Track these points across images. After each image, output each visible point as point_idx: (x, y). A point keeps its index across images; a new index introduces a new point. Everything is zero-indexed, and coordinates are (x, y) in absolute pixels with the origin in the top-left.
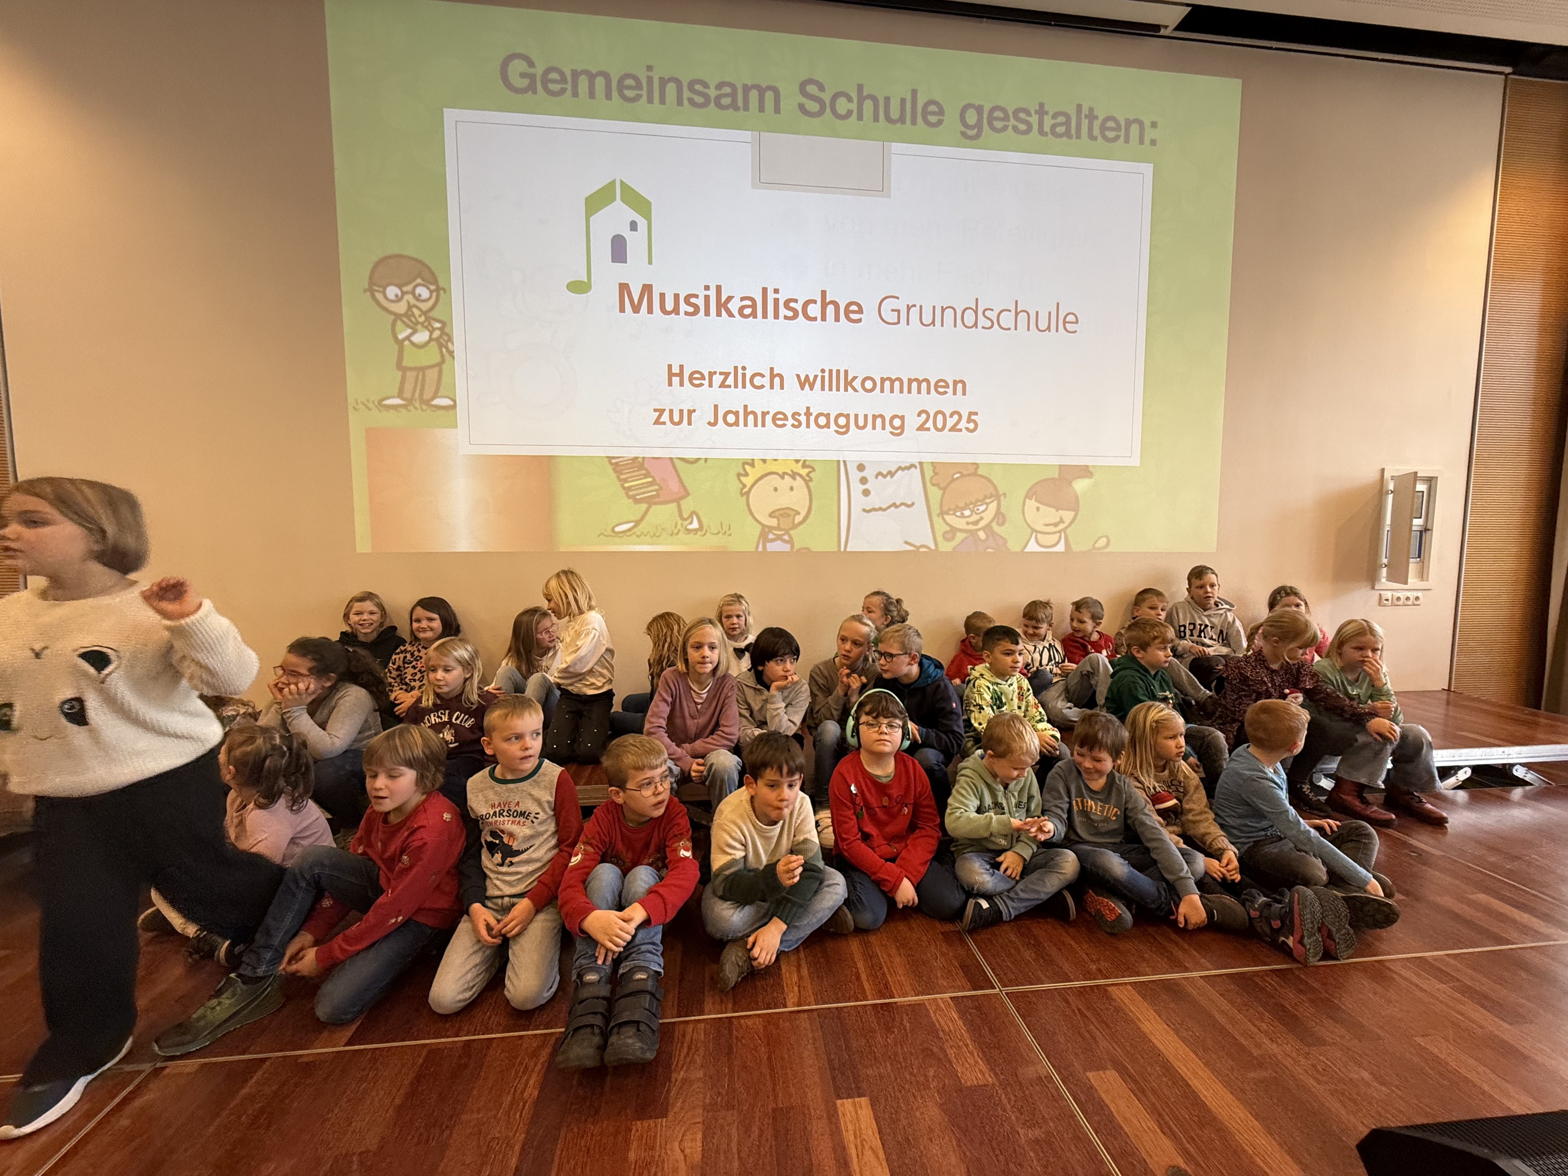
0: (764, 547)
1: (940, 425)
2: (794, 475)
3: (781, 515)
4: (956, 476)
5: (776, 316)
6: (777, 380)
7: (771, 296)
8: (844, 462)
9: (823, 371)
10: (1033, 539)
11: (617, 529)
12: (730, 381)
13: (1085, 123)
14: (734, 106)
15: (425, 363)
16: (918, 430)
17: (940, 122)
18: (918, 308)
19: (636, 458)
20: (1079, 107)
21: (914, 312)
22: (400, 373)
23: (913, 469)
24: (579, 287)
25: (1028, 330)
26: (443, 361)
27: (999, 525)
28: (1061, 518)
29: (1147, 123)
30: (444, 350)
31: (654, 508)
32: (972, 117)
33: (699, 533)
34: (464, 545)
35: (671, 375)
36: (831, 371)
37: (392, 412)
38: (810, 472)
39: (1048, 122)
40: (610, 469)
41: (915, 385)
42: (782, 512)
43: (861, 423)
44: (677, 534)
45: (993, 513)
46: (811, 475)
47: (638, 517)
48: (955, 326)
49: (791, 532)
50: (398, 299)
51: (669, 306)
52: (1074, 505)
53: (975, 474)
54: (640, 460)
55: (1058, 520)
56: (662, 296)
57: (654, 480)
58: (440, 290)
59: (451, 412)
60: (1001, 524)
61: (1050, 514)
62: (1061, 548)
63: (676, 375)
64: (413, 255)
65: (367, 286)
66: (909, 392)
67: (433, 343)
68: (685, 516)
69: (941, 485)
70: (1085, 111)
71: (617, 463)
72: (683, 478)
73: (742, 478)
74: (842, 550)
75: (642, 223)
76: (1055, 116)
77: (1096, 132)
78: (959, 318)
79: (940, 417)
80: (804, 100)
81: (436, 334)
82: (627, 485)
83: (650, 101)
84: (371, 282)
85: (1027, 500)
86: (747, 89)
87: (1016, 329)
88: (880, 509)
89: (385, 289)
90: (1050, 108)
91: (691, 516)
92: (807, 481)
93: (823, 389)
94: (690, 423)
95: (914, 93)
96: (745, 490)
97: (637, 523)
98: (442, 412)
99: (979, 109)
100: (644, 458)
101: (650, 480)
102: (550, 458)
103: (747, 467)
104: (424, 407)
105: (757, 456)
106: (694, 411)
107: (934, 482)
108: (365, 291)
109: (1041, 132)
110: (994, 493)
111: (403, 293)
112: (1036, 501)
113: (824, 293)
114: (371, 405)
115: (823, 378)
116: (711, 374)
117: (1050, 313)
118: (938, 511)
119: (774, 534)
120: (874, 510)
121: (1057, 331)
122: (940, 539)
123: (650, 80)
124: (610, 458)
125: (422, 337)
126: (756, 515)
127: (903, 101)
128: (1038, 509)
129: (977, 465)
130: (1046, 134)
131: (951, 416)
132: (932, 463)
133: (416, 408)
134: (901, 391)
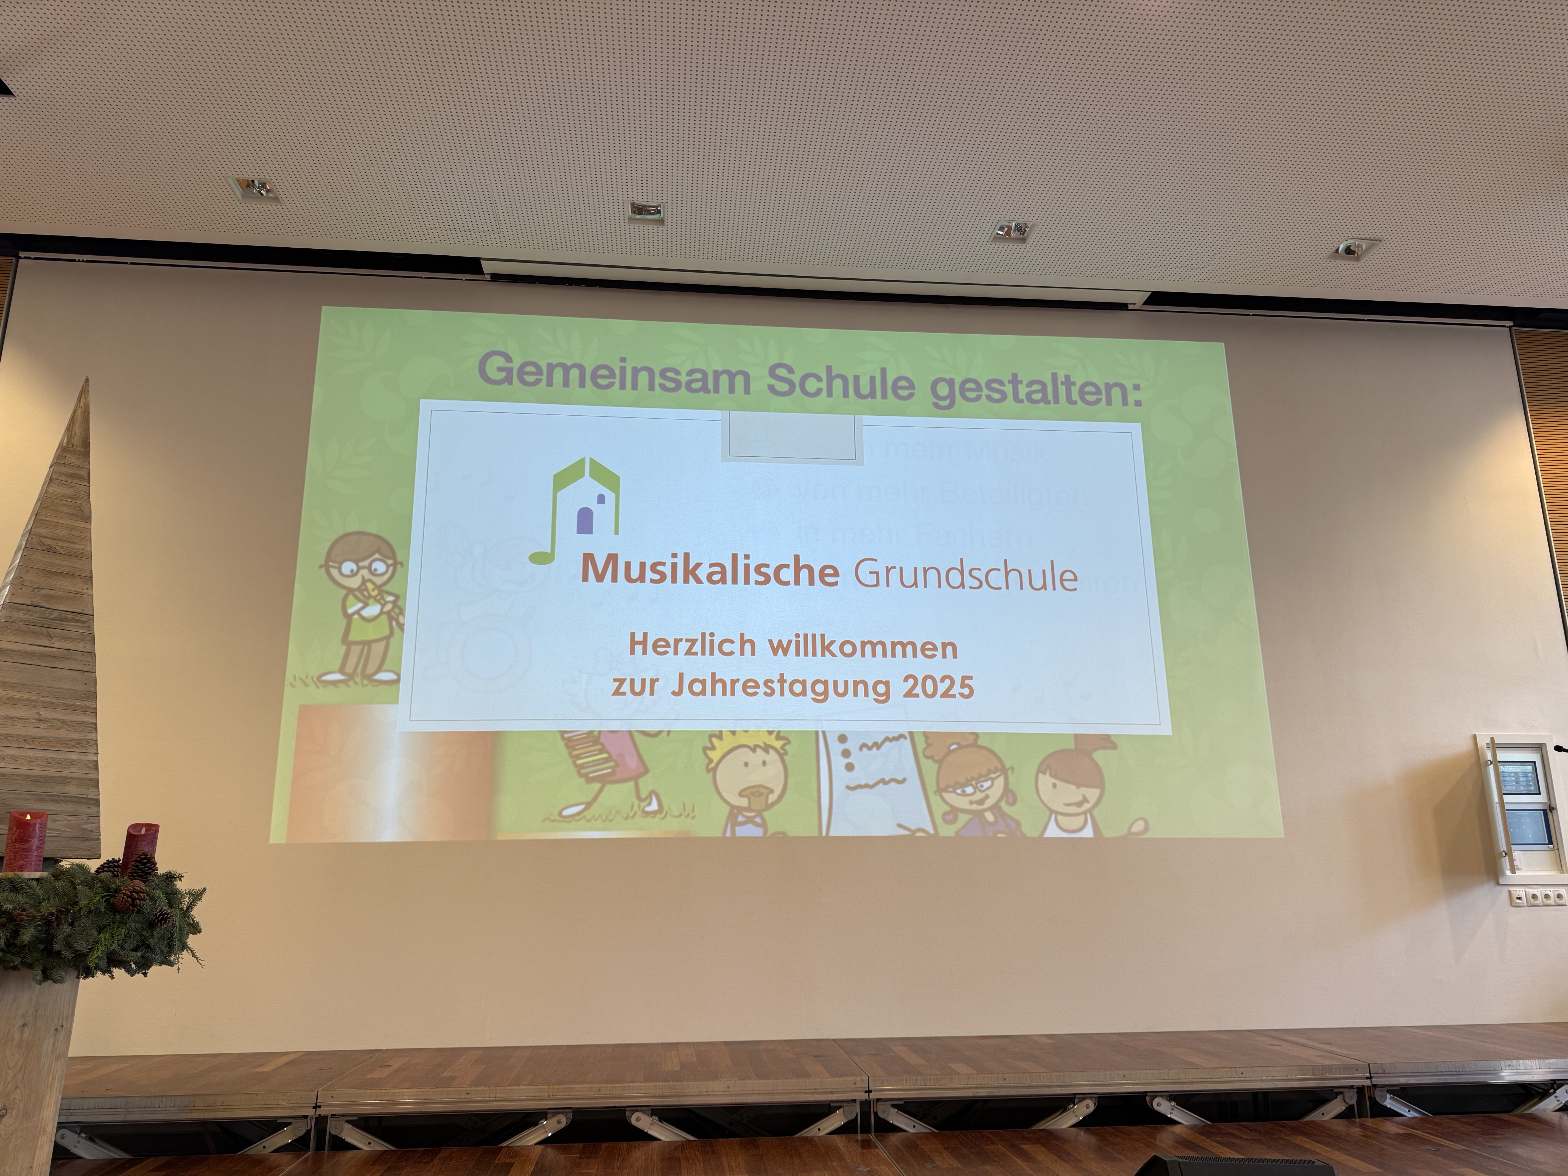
0: (733, 831)
1: (930, 690)
2: (767, 748)
3: (753, 794)
4: (952, 747)
5: (747, 581)
6: (748, 646)
7: (741, 562)
8: (824, 732)
9: (797, 636)
10: (1052, 823)
11: (565, 813)
12: (697, 648)
13: (1062, 390)
14: (705, 389)
15: (371, 636)
16: (905, 696)
17: (911, 396)
18: (898, 570)
19: (591, 732)
20: (1054, 376)
21: (894, 575)
22: (344, 648)
23: (902, 740)
24: (541, 558)
25: (1022, 588)
26: (392, 633)
27: (1008, 803)
28: (1084, 797)
29: (1129, 387)
30: (394, 623)
31: (608, 787)
32: (943, 389)
33: (659, 816)
34: (389, 834)
35: (633, 643)
36: (806, 636)
37: (331, 687)
38: (784, 745)
39: (1023, 391)
40: (561, 744)
41: (899, 649)
42: (754, 790)
43: (841, 690)
44: (634, 816)
45: (1001, 790)
46: (786, 747)
47: (589, 799)
48: (940, 586)
49: (765, 814)
50: (354, 574)
51: (635, 574)
52: (1097, 779)
53: (975, 745)
54: (596, 734)
55: (1081, 798)
56: (628, 565)
57: (610, 756)
58: (396, 563)
59: (394, 687)
60: (1013, 803)
61: (1070, 793)
62: (1088, 832)
63: (639, 643)
64: (374, 531)
65: (323, 562)
66: (894, 655)
67: (384, 617)
68: (643, 795)
69: (937, 758)
70: (1061, 378)
71: (569, 739)
72: (643, 753)
73: (709, 753)
74: (824, 834)
75: (610, 496)
76: (1030, 384)
77: (1075, 396)
78: (944, 579)
79: (929, 683)
80: (773, 382)
81: (389, 607)
82: (579, 762)
83: (623, 386)
84: (328, 557)
85: (1041, 775)
86: (717, 374)
87: (1007, 588)
88: (867, 786)
89: (341, 564)
90: (1025, 378)
91: (649, 796)
92: (782, 755)
93: (798, 654)
94: (652, 693)
95: (883, 371)
96: (712, 765)
97: (589, 805)
98: (386, 687)
99: (951, 383)
100: (600, 732)
101: (605, 755)
102: (496, 735)
103: (714, 740)
104: (366, 682)
105: (726, 727)
106: (657, 680)
107: (927, 753)
108: (320, 567)
109: (1017, 399)
110: (1000, 767)
111: (359, 568)
112: (1051, 775)
113: (797, 558)
114: (309, 681)
115: (797, 642)
116: (677, 642)
117: (1044, 571)
118: (935, 788)
119: (744, 816)
120: (859, 787)
121: (1054, 589)
122: (939, 820)
123: (623, 370)
124: (562, 733)
125: (373, 610)
126: (724, 794)
127: (872, 379)
128: (1054, 786)
129: (976, 735)
130: (1022, 401)
131: (943, 680)
132: (924, 733)
133: (356, 683)
134: (884, 655)
